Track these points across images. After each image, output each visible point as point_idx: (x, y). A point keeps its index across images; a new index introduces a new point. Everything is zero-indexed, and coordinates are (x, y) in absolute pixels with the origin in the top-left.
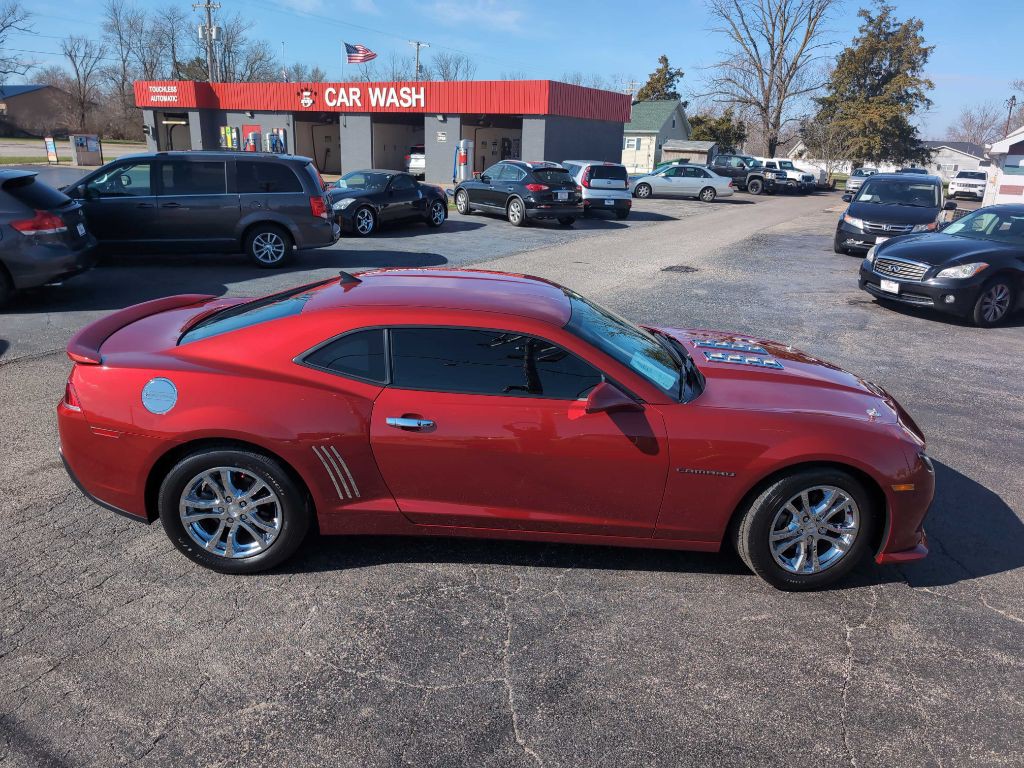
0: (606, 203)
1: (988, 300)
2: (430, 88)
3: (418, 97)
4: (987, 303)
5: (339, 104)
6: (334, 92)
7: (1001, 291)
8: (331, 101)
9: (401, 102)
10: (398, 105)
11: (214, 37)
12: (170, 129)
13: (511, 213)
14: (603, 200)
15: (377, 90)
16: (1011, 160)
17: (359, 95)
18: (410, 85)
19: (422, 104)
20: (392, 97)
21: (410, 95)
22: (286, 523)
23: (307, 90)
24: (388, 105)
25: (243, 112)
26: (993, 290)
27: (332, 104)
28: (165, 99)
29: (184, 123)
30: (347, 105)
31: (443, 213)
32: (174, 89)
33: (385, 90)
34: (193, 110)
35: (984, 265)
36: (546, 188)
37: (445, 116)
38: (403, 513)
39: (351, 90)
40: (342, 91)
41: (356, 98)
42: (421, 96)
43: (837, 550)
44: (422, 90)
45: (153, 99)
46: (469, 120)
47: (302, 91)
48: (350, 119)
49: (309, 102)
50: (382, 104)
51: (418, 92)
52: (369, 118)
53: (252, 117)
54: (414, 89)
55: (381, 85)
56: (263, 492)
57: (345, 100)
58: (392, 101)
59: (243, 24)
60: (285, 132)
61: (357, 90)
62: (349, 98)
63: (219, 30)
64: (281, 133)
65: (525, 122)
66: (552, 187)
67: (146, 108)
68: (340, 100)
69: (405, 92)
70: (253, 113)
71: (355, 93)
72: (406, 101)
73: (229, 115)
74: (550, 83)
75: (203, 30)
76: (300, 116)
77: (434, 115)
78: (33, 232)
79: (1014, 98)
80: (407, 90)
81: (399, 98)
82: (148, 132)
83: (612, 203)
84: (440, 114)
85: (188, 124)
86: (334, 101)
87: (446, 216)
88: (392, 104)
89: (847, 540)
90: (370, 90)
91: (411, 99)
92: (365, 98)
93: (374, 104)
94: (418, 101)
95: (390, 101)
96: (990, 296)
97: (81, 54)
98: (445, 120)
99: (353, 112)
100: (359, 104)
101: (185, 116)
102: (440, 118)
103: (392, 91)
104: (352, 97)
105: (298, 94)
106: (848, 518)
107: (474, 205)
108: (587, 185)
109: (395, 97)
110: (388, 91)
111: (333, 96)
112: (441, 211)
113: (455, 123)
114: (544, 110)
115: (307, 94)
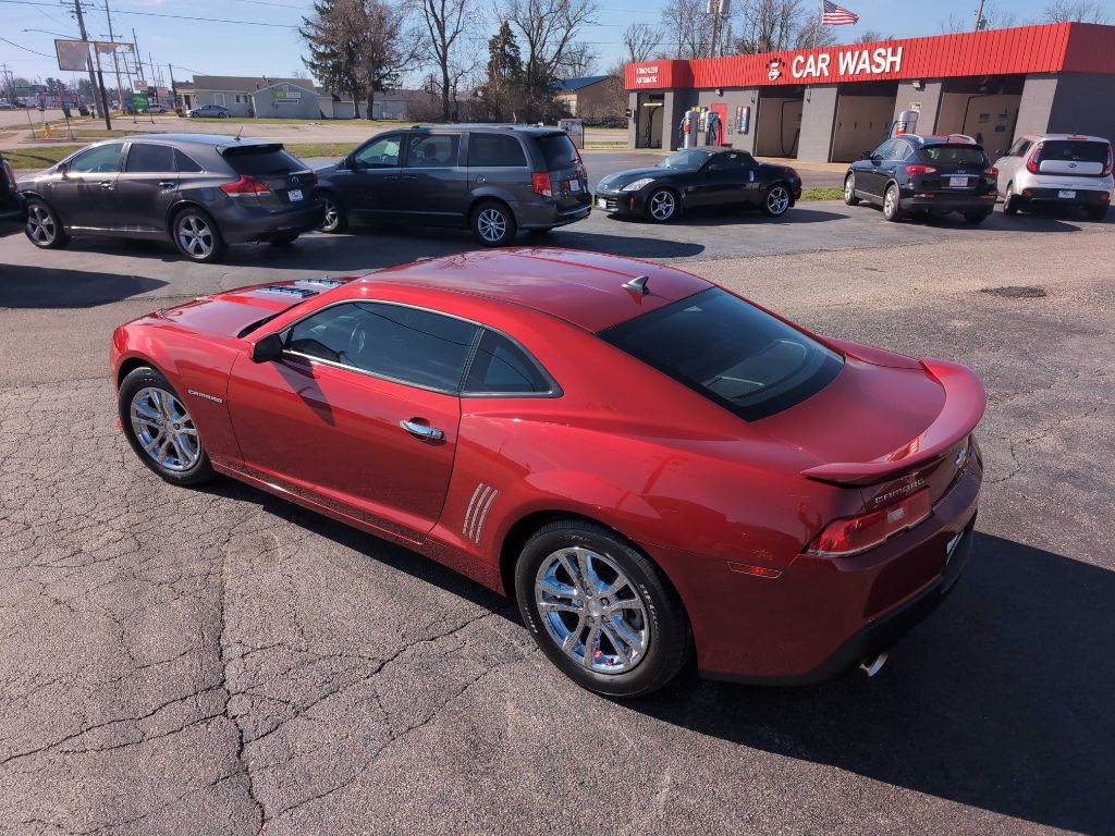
0: (1061, 195)
2: (910, 47)
3: (894, 59)
5: (805, 76)
6: (802, 61)
8: (797, 71)
9: (874, 67)
10: (868, 71)
11: (720, 10)
12: (652, 111)
13: (886, 203)
14: (1057, 190)
15: (849, 54)
17: (828, 62)
18: (885, 45)
19: (897, 69)
20: (864, 63)
21: (885, 57)
23: (775, 61)
24: (857, 72)
25: (712, 89)
27: (796, 75)
28: (648, 80)
29: (660, 104)
30: (814, 75)
31: (786, 201)
32: (655, 69)
33: (857, 53)
34: (668, 90)
36: (933, 170)
37: (923, 82)
39: (821, 56)
40: (811, 59)
41: (824, 66)
42: (898, 59)
44: (900, 49)
45: (639, 81)
46: (951, 85)
47: (771, 62)
48: (815, 91)
49: (776, 73)
50: (851, 72)
51: (894, 54)
52: (836, 89)
53: (721, 94)
54: (890, 50)
55: (852, 49)
57: (813, 70)
58: (863, 67)
60: (749, 110)
61: (827, 56)
62: (816, 67)
64: (745, 111)
65: (1029, 84)
66: (940, 170)
67: (633, 91)
68: (808, 70)
69: (879, 55)
70: (722, 90)
71: (824, 60)
72: (878, 66)
73: (701, 94)
74: (1072, 24)
76: (767, 91)
77: (909, 81)
78: (237, 195)
80: (882, 51)
81: (872, 62)
82: (630, 115)
83: (1072, 195)
84: (916, 79)
85: (663, 106)
86: (802, 71)
87: (791, 204)
88: (863, 70)
90: (841, 54)
91: (885, 63)
92: (833, 66)
93: (842, 72)
94: (893, 64)
95: (860, 66)
97: (640, 43)
98: (922, 87)
99: (820, 84)
100: (826, 73)
101: (661, 98)
102: (917, 85)
103: (865, 54)
104: (820, 64)
105: (767, 66)
107: (859, 193)
108: (1034, 168)
109: (867, 61)
110: (860, 54)
111: (801, 66)
112: (782, 197)
113: (934, 89)
114: (1057, 66)
115: (775, 65)
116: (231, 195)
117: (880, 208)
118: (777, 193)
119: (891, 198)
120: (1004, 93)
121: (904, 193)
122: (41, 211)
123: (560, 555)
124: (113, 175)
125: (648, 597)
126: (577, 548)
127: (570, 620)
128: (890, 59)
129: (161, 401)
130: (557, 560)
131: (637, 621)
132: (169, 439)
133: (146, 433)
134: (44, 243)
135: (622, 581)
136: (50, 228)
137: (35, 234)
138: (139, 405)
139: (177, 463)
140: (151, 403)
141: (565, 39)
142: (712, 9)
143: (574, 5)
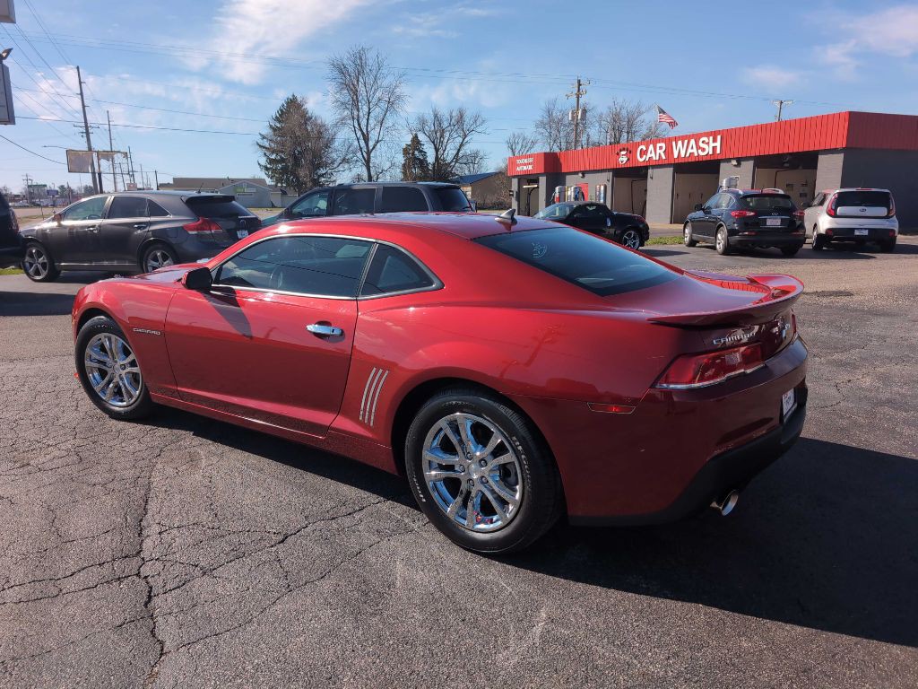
0: (857, 233)
2: (727, 136)
3: (715, 144)
5: (647, 159)
6: (645, 149)
8: (641, 157)
9: (700, 151)
10: (696, 155)
11: (579, 117)
12: (530, 192)
13: (718, 242)
14: (853, 230)
15: (680, 143)
17: (664, 149)
18: (707, 135)
19: (718, 151)
20: (692, 148)
21: (708, 144)
23: (624, 150)
24: (688, 155)
25: (576, 173)
27: (641, 160)
28: (525, 168)
29: (536, 186)
30: (654, 159)
31: (638, 242)
32: (531, 160)
33: (686, 141)
34: (542, 175)
36: (752, 214)
37: (739, 160)
39: (659, 145)
40: (651, 147)
41: (662, 152)
42: (718, 144)
44: (719, 137)
45: (518, 169)
46: (761, 162)
47: (620, 151)
48: (657, 171)
49: (625, 159)
50: (683, 155)
51: (715, 141)
52: (672, 169)
53: (583, 176)
54: (711, 138)
55: (683, 138)
58: (692, 151)
60: (605, 187)
61: (663, 145)
62: (655, 153)
64: (602, 188)
65: (821, 158)
67: (514, 177)
68: (649, 155)
69: (703, 142)
70: (584, 173)
71: (661, 148)
72: (703, 150)
73: (568, 177)
74: (850, 113)
75: (573, 113)
76: (619, 173)
77: (728, 160)
78: (195, 232)
80: (705, 139)
81: (698, 147)
82: (513, 195)
83: (866, 233)
84: (734, 159)
85: (538, 187)
86: (644, 157)
87: (642, 244)
88: (692, 154)
91: (709, 148)
92: (669, 151)
93: (676, 156)
94: (714, 148)
95: (690, 151)
97: (519, 147)
98: (739, 164)
99: (659, 165)
100: (664, 157)
101: (536, 181)
102: (734, 162)
103: (693, 142)
104: (658, 151)
105: (618, 154)
107: (695, 237)
108: (832, 213)
109: (694, 146)
110: (688, 143)
111: (643, 153)
112: (634, 238)
113: (748, 166)
114: (842, 143)
115: (623, 153)
116: (191, 232)
117: (714, 248)
118: (629, 235)
119: (721, 237)
120: (804, 168)
121: (731, 232)
122: (37, 251)
123: (442, 423)
124: (97, 222)
125: (520, 448)
126: (458, 414)
127: (453, 485)
128: (712, 145)
129: (110, 343)
130: (441, 429)
131: (512, 479)
132: (117, 379)
133: (96, 374)
134: (38, 278)
135: (497, 439)
136: (44, 265)
137: (31, 271)
138: (93, 350)
139: (122, 401)
140: (103, 348)
141: (462, 145)
142: (573, 118)
143: (468, 120)
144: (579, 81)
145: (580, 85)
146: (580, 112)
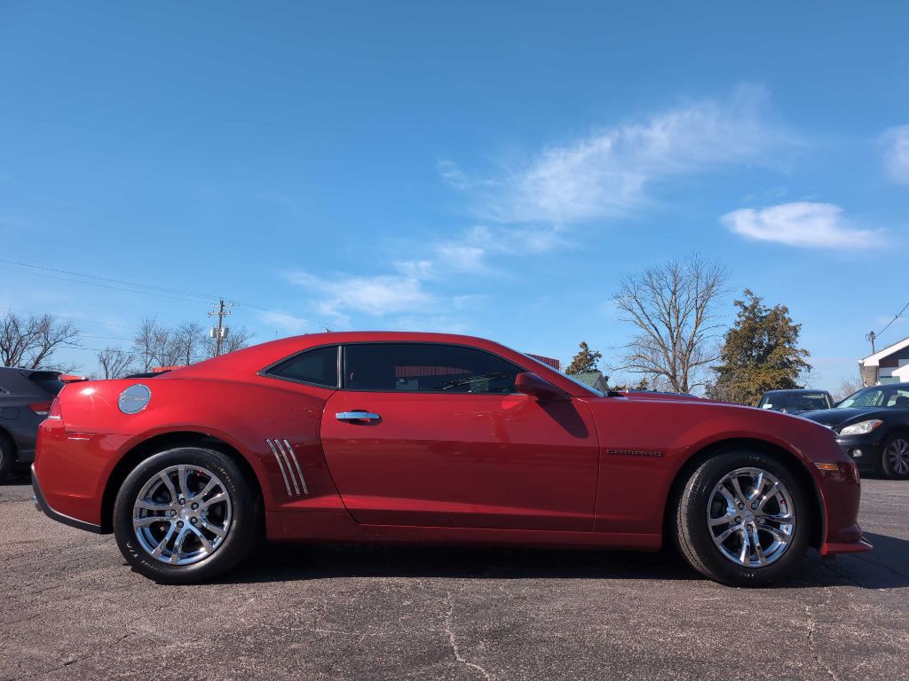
1: (891, 453)
4: (892, 456)
7: (902, 446)
11: (222, 335)
16: (883, 372)
22: (235, 522)
26: (894, 444)
35: (879, 421)
38: (348, 510)
43: (780, 543)
56: (216, 490)
59: (247, 335)
63: (227, 331)
75: (215, 331)
79: (872, 333)
89: (787, 529)
96: (893, 449)
97: (112, 362)
106: (783, 506)
142: (215, 336)
143: (54, 328)
144: (222, 302)
145: (223, 306)
146: (223, 330)
